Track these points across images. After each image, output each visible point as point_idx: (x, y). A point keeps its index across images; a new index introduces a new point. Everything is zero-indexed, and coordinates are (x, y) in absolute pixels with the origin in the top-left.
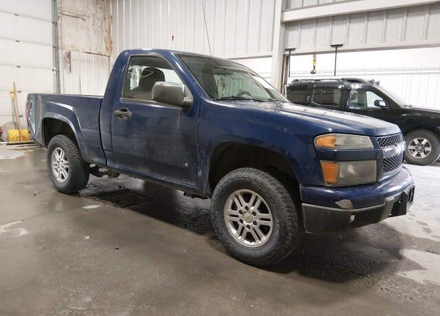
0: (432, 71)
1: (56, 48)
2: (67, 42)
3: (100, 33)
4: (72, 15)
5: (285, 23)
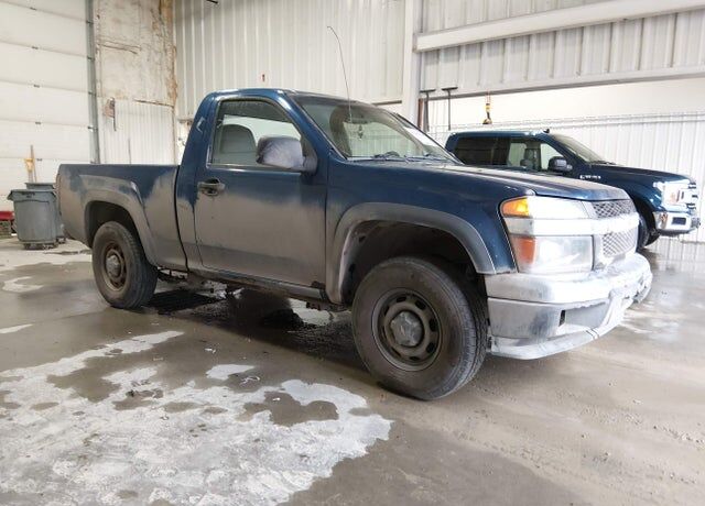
1: (93, 95)
2: (109, 86)
3: (159, 72)
4: (116, 45)
5: (420, 53)
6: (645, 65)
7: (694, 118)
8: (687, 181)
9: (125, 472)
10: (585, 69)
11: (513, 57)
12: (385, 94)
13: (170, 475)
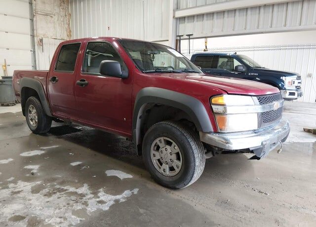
0: (287, 48)
1: (33, 36)
2: (40, 32)
3: (63, 25)
4: (43, 14)
5: (177, 19)
6: (274, 26)
7: (303, 47)
8: (296, 76)
9: (22, 208)
10: (248, 27)
11: (217, 21)
12: (161, 37)
13: (40, 210)
